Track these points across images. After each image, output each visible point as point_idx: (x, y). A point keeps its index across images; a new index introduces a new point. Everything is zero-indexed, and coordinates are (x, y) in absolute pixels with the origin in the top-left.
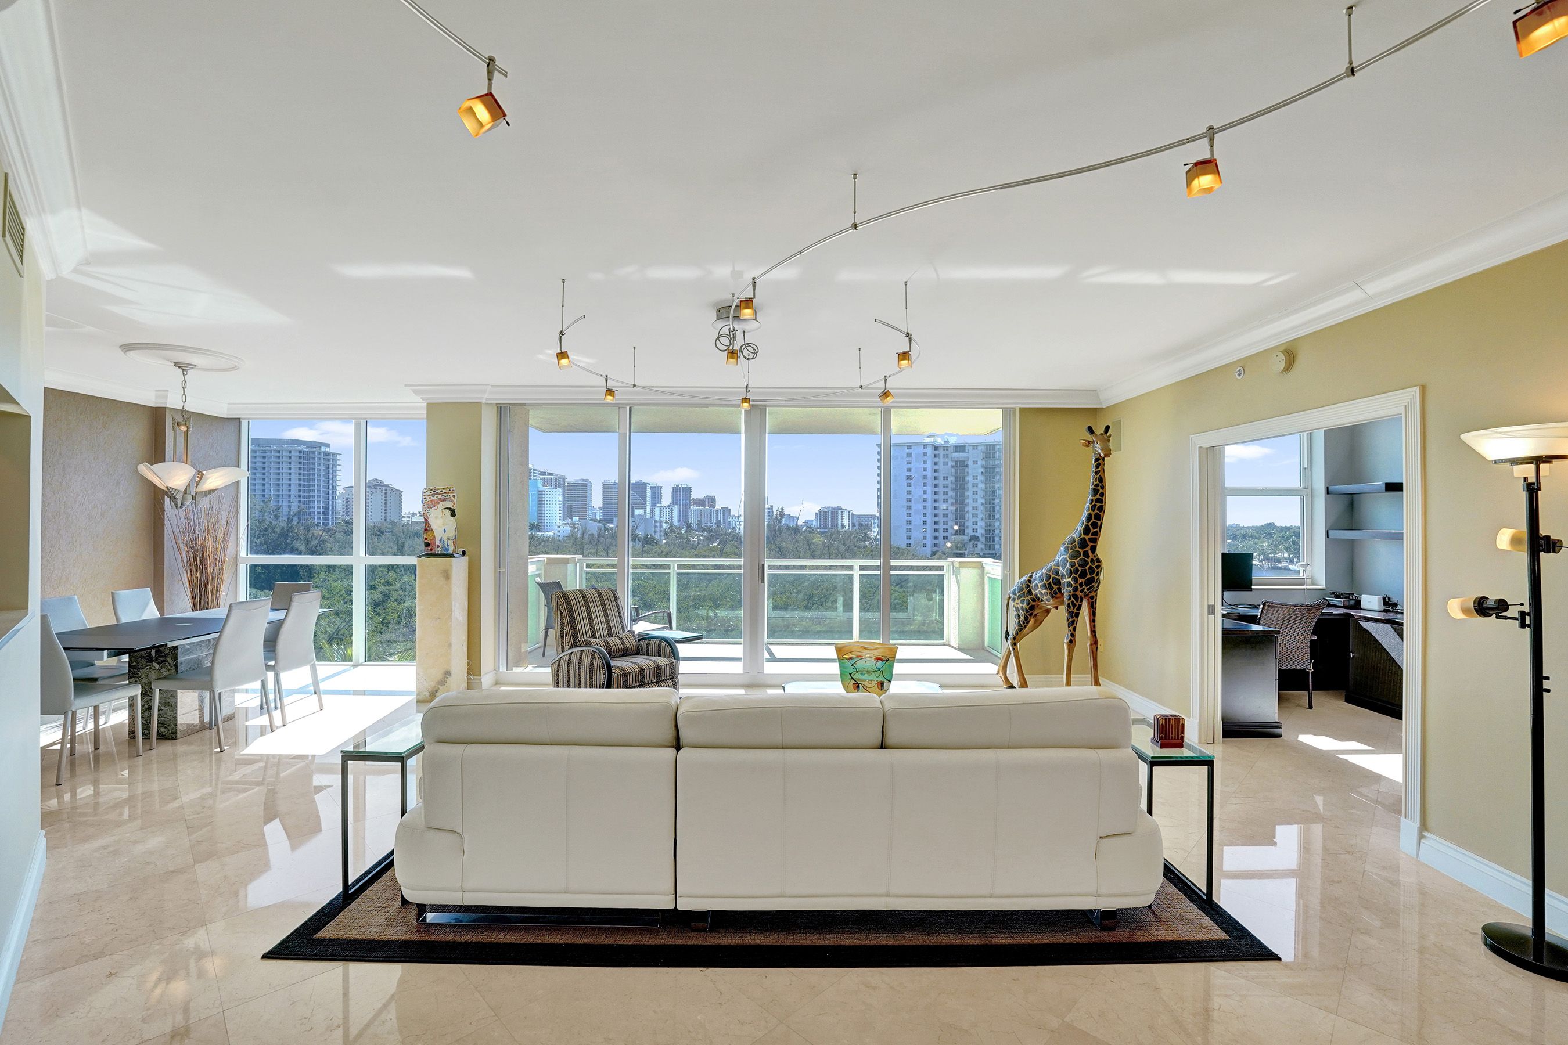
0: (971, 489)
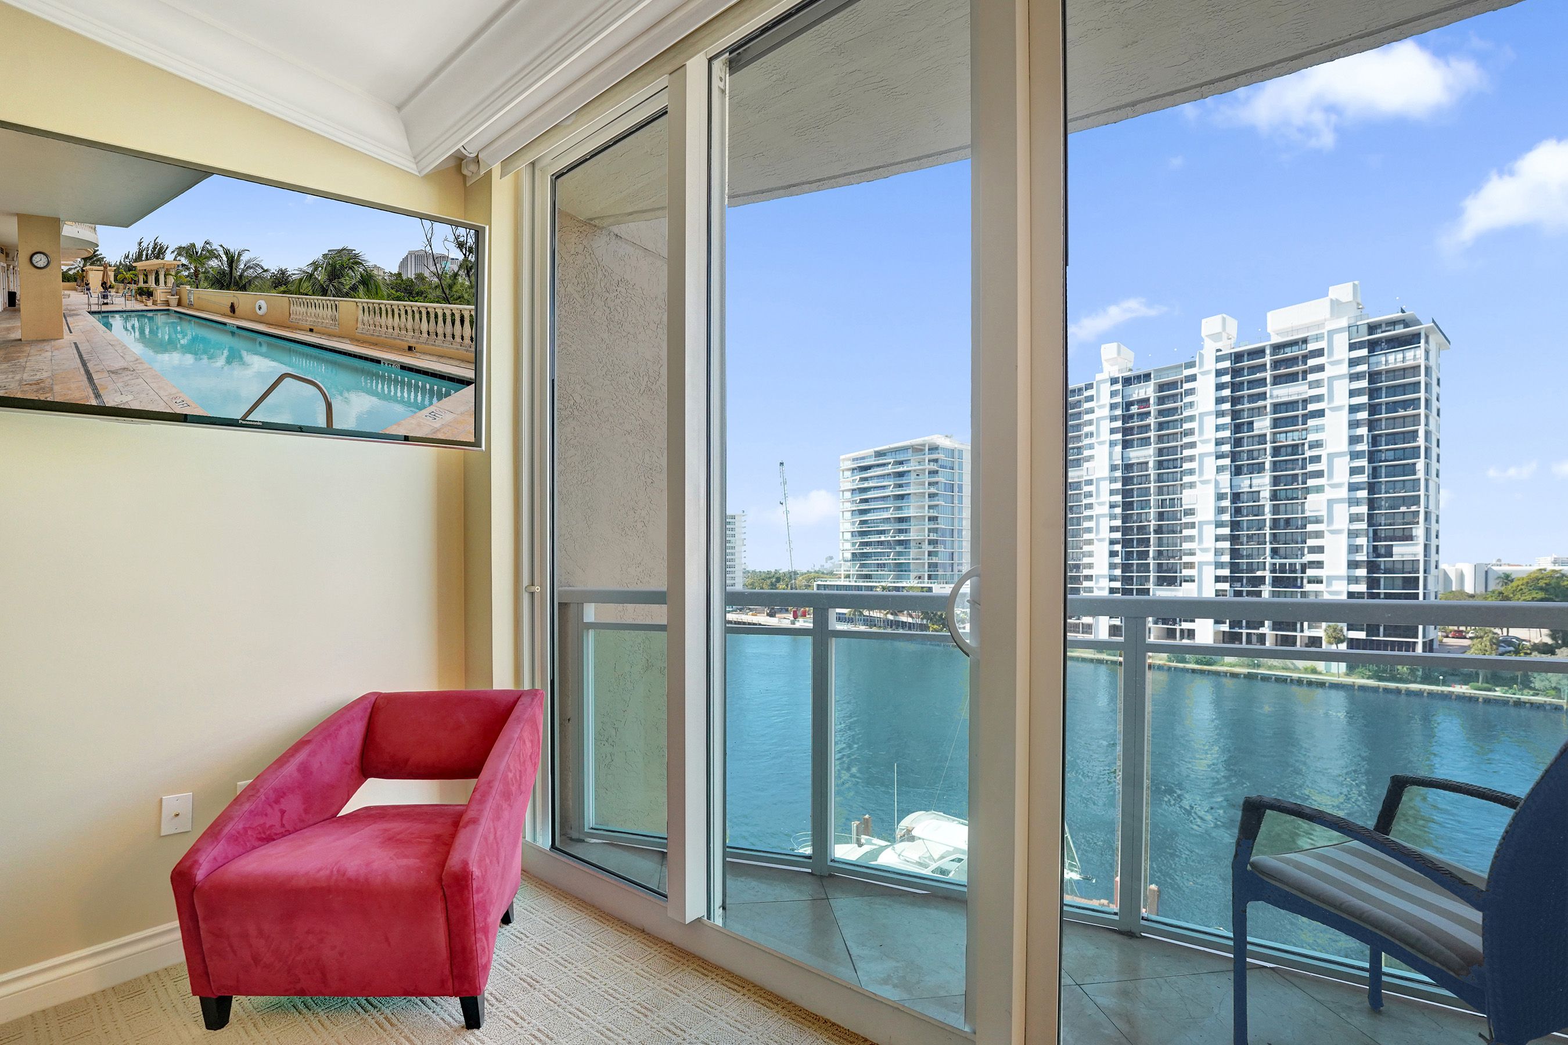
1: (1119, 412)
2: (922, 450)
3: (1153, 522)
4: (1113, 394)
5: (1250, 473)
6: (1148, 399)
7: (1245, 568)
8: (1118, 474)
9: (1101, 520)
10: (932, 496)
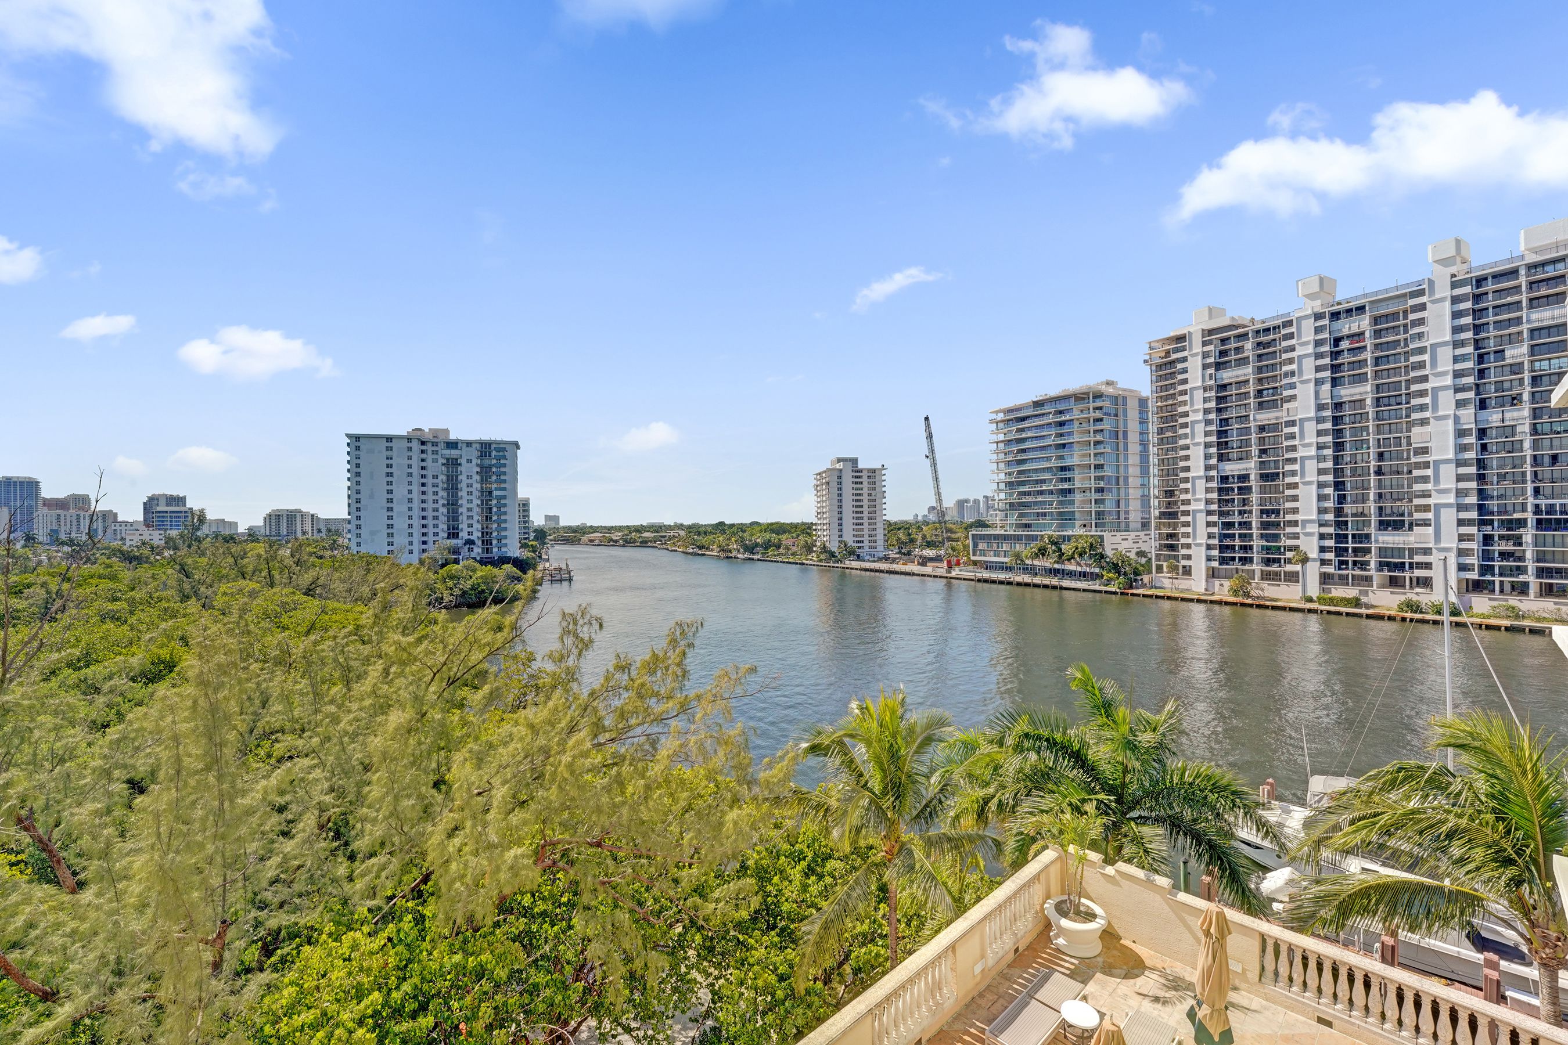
0: (465, 490)
1: (1326, 348)
2: (1084, 399)
3: (1373, 463)
4: (1318, 330)
5: (1501, 406)
6: (1363, 333)
7: (1496, 509)
8: (1328, 413)
9: (1307, 462)
10: (1097, 443)
